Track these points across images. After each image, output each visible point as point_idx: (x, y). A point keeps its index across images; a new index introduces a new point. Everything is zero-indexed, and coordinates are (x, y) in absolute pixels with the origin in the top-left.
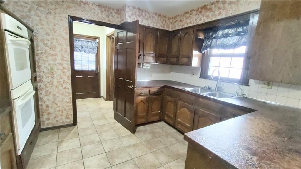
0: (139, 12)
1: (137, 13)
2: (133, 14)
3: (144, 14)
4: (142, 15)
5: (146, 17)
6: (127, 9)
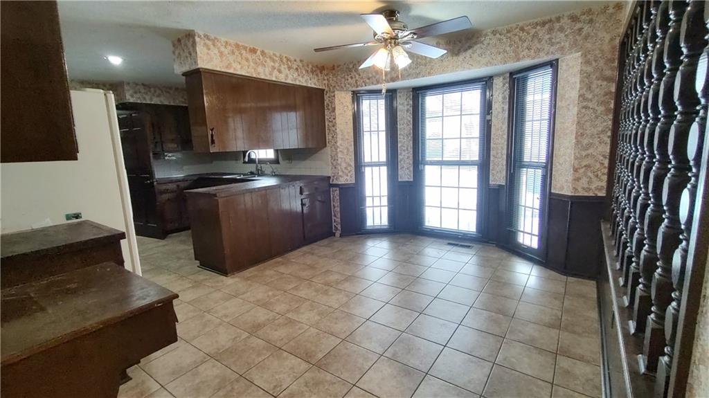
0: (145, 89)
1: (143, 91)
2: (136, 93)
3: (152, 90)
4: (150, 91)
5: (157, 93)
6: (126, 87)
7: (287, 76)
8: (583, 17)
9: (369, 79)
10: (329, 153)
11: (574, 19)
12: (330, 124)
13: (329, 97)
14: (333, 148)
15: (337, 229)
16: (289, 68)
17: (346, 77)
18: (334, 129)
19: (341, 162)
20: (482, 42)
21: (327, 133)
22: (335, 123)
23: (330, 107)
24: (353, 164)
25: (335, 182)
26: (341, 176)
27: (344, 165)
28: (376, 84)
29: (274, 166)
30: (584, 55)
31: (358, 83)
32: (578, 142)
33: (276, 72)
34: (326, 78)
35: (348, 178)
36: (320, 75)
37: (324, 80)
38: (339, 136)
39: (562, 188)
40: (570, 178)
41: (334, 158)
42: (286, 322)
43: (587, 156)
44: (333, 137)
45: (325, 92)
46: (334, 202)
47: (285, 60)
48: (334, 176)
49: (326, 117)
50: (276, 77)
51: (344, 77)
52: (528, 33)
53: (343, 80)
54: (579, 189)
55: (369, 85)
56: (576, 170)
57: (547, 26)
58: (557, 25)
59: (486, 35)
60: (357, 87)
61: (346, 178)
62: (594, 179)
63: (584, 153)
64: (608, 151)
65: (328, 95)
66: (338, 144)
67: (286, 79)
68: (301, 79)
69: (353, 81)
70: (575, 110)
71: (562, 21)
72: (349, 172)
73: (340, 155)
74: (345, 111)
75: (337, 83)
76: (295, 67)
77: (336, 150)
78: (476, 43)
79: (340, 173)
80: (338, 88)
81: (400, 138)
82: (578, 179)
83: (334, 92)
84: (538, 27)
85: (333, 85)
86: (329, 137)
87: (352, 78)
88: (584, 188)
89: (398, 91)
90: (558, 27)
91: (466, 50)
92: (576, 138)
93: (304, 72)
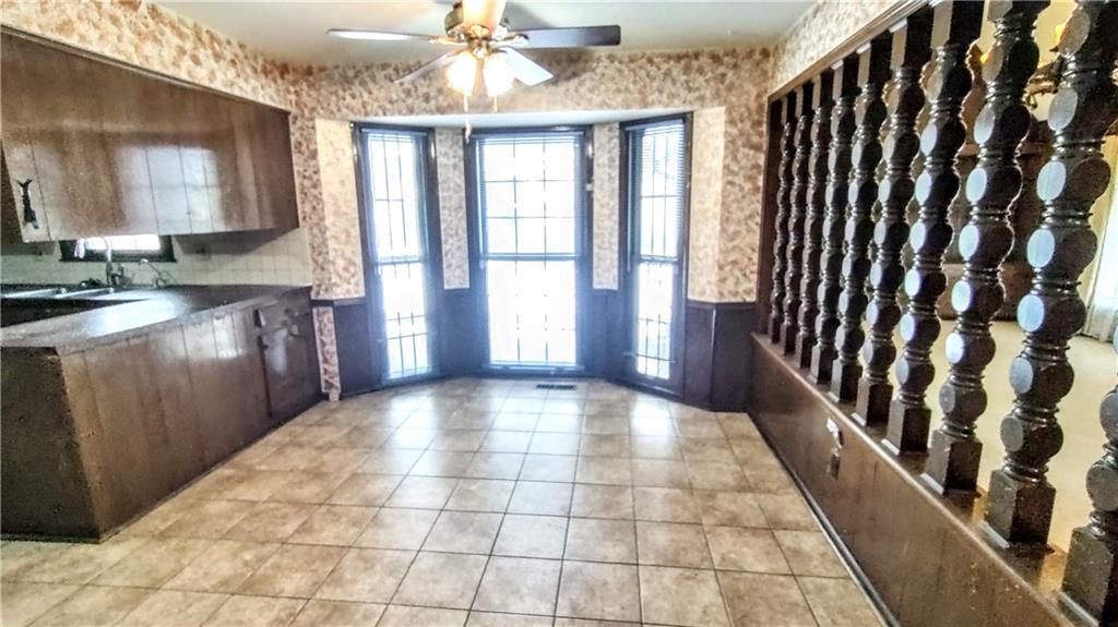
7: (212, 73)
8: (726, 59)
9: (391, 102)
10: (307, 239)
11: (716, 59)
12: (307, 183)
13: (302, 129)
14: (316, 231)
15: (330, 385)
16: (217, 57)
17: (341, 93)
18: (315, 192)
19: (334, 258)
20: (593, 70)
21: (299, 201)
22: (318, 180)
23: (304, 148)
24: (359, 260)
25: (323, 296)
26: (335, 284)
27: (341, 263)
28: (405, 115)
29: (161, 266)
30: (729, 112)
31: (369, 108)
32: (723, 230)
33: (187, 62)
34: (292, 89)
35: (351, 287)
36: (280, 81)
37: (289, 92)
38: (329, 209)
39: (703, 292)
40: (714, 278)
41: (319, 249)
42: (327, 613)
43: (734, 248)
44: (314, 208)
45: (291, 118)
46: (322, 334)
47: (206, 38)
48: (319, 286)
49: (296, 169)
50: (189, 73)
51: (336, 93)
52: (659, 69)
53: (334, 98)
54: (726, 293)
55: (393, 114)
56: (721, 268)
57: (683, 62)
58: (695, 64)
59: (599, 60)
60: (367, 114)
61: (348, 288)
62: (742, 279)
63: (730, 245)
64: (758, 242)
65: (299, 123)
66: (328, 222)
67: (211, 81)
68: (241, 83)
69: (356, 103)
70: (718, 186)
71: (701, 59)
72: (353, 276)
73: (332, 244)
74: (338, 159)
75: (319, 101)
76: (228, 55)
77: (323, 233)
78: (584, 70)
79: (335, 279)
80: (322, 112)
81: (444, 215)
82: (723, 280)
83: (312, 119)
84: (672, 62)
85: (309, 105)
86: (303, 208)
87: (353, 97)
88: (730, 293)
89: (437, 131)
90: (696, 67)
91: (568, 79)
92: (721, 224)
93: (248, 70)
